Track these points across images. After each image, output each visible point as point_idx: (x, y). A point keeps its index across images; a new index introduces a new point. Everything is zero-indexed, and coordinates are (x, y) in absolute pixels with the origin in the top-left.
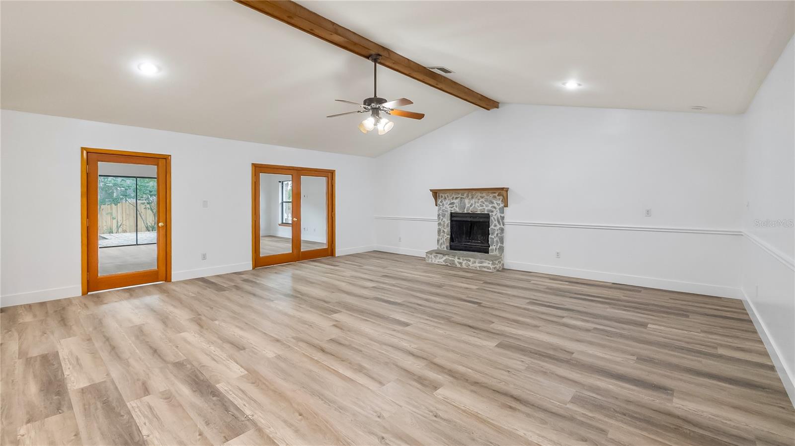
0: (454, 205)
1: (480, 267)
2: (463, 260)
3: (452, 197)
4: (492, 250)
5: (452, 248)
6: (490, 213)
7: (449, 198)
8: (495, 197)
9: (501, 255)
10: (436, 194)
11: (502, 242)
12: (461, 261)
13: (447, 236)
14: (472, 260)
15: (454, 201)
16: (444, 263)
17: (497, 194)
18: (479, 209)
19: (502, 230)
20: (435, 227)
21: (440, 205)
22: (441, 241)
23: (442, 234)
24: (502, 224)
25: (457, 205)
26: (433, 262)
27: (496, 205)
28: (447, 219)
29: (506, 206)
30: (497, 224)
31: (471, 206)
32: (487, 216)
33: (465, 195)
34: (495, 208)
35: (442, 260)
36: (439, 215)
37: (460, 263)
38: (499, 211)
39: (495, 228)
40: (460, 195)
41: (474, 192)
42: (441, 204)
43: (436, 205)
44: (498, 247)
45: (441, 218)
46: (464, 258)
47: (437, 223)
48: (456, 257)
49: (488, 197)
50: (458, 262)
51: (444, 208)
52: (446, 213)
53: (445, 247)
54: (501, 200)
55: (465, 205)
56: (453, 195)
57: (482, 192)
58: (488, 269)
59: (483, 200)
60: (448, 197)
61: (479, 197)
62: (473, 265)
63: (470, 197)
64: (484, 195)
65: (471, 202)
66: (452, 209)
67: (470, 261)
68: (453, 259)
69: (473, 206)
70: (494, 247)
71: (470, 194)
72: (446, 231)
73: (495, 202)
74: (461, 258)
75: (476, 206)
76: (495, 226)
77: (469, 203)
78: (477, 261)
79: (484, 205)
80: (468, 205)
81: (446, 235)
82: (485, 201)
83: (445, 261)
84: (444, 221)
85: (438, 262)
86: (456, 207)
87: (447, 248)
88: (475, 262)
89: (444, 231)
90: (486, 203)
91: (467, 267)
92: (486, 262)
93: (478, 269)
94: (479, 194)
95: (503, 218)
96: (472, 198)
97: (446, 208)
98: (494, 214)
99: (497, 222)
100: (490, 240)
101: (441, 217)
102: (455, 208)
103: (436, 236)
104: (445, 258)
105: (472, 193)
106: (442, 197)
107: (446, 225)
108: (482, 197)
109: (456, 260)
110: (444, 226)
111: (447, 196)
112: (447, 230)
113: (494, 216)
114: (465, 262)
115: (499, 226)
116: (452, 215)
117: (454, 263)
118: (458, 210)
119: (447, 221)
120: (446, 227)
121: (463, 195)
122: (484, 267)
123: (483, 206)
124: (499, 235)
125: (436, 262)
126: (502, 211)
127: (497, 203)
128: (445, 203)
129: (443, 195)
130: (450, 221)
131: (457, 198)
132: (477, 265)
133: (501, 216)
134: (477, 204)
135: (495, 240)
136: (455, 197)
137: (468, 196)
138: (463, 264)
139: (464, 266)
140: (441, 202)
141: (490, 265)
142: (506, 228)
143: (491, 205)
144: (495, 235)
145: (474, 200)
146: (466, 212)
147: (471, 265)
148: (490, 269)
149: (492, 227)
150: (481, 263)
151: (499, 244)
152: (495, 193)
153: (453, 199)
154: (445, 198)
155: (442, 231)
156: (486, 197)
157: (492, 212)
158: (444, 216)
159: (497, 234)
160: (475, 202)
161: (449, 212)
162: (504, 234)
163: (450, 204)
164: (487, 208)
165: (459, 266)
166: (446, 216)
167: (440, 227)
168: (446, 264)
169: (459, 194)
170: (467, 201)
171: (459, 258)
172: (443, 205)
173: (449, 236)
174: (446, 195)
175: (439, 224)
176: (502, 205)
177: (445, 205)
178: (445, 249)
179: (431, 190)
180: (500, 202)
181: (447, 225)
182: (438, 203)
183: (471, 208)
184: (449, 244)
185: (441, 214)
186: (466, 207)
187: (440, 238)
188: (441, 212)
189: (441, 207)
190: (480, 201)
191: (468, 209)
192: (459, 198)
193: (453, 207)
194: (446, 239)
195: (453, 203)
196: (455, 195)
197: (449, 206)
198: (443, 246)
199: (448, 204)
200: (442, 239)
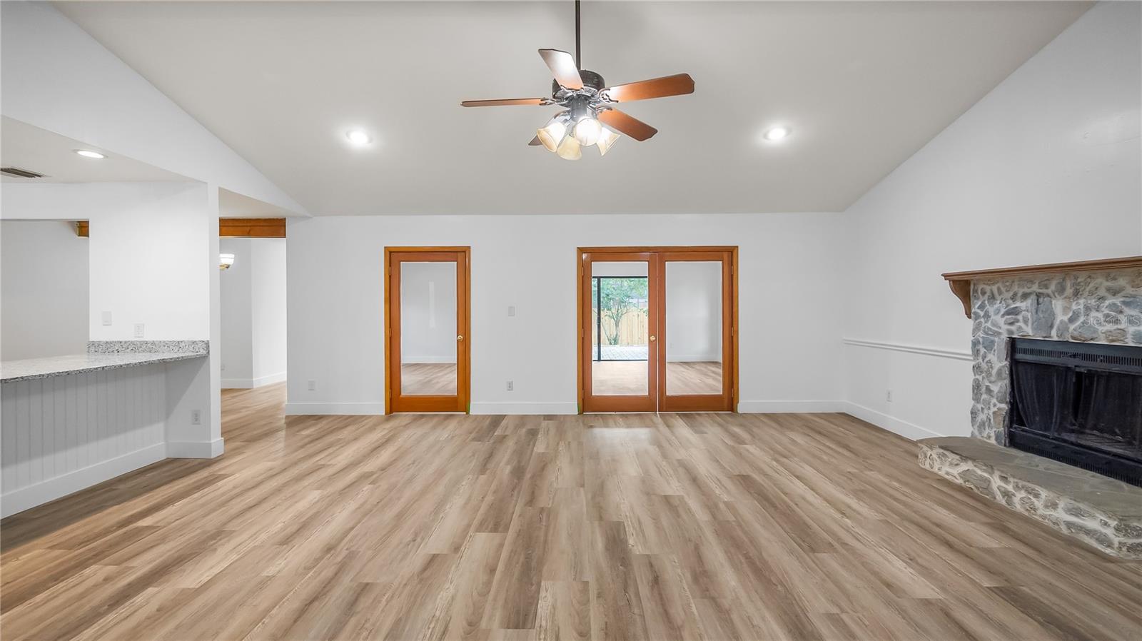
0: (1020, 317)
2: (1017, 487)
3: (1011, 294)
5: (1013, 441)
7: (1005, 295)
10: (963, 286)
12: (1010, 488)
13: (999, 405)
14: (1044, 493)
15: (1018, 304)
16: (960, 481)
18: (1104, 329)
20: (967, 376)
21: (977, 317)
22: (982, 417)
23: (984, 396)
25: (1029, 315)
26: (935, 470)
28: (1000, 357)
31: (1071, 320)
33: (1053, 287)
35: (955, 471)
36: (975, 344)
37: (1006, 494)
40: (1035, 288)
42: (982, 314)
43: (969, 315)
45: (981, 353)
46: (1022, 483)
47: (972, 364)
48: (997, 473)
49: (1138, 291)
51: (989, 325)
52: (996, 339)
53: (993, 434)
55: (1053, 316)
56: (1016, 288)
57: (1113, 273)
59: (1119, 302)
60: (1001, 293)
61: (1102, 292)
62: (1048, 512)
63: (1069, 291)
64: (1122, 282)
65: (1074, 307)
66: (1013, 328)
67: (1037, 496)
68: (986, 475)
69: (1082, 319)
71: (1068, 284)
72: (996, 388)
74: (1011, 479)
75: (1091, 320)
77: (1066, 309)
78: (1063, 502)
79: (1121, 317)
80: (1061, 317)
81: (994, 400)
82: (1124, 303)
83: (964, 474)
84: (990, 362)
85: (947, 473)
86: (1026, 322)
87: (998, 438)
88: (1054, 506)
89: (989, 391)
90: (1128, 311)
91: (1022, 513)
92: (1094, 517)
93: (1065, 530)
94: (1101, 282)
96: (1076, 294)
97: (994, 324)
101: (983, 350)
102: (1021, 324)
104: (965, 466)
105: (1076, 278)
106: (983, 293)
107: (994, 372)
108: (1115, 293)
109: (996, 482)
110: (989, 374)
111: (999, 289)
112: (1001, 386)
114: (1023, 494)
116: (1013, 345)
117: (988, 489)
118: (1030, 331)
119: (999, 362)
120: (993, 379)
121: (1046, 286)
122: (1088, 532)
123: (1117, 321)
125: (942, 473)
128: (991, 310)
129: (988, 289)
130: (1006, 363)
131: (1025, 296)
132: (1061, 515)
134: (1094, 314)
136: (1019, 295)
137: (1061, 290)
138: (1016, 500)
139: (1018, 507)
140: (982, 307)
141: (1109, 532)
145: (1082, 301)
146: (1056, 339)
147: (1039, 512)
148: (1110, 545)
153: (1013, 298)
154: (992, 298)
155: (984, 389)
156: (1130, 290)
158: (989, 346)
160: (1088, 309)
161: (1005, 336)
163: (1008, 313)
165: (1003, 502)
166: (996, 347)
167: (980, 378)
168: (968, 485)
169: (1032, 282)
170: (1058, 305)
171: (1004, 479)
172: (987, 316)
173: (1005, 407)
174: (995, 288)
175: (977, 369)
177: (993, 317)
178: (993, 441)
179: (946, 276)
181: (999, 373)
182: (973, 310)
183: (1072, 327)
184: (1002, 429)
185: (981, 340)
186: (1057, 322)
187: (979, 406)
188: (981, 334)
189: (982, 320)
190: (1107, 303)
191: (1063, 329)
192: (1030, 294)
193: (1018, 321)
194: (994, 413)
195: (1015, 312)
196: (1020, 286)
197: (1004, 319)
198: (987, 431)
199: (1002, 312)
200: (986, 411)
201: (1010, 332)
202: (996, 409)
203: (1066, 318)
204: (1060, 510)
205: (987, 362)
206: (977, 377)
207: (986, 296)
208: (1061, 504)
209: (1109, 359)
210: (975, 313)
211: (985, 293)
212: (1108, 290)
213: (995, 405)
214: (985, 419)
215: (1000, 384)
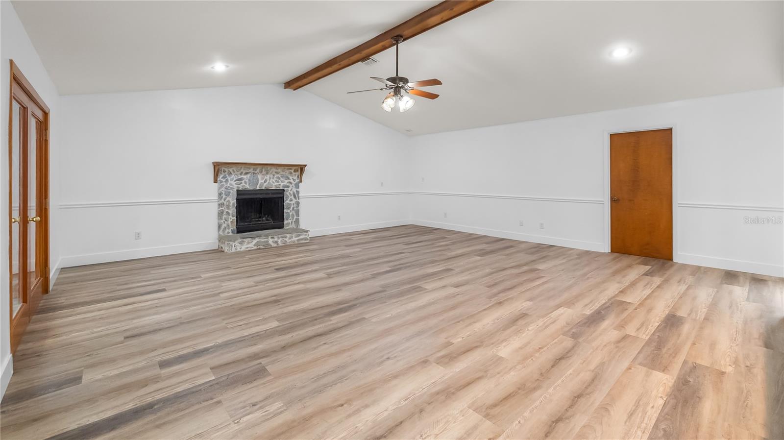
0: (243, 181)
1: (298, 240)
2: (279, 238)
3: (240, 172)
4: (288, 224)
5: (240, 230)
6: (285, 189)
7: (237, 173)
8: (291, 173)
9: (297, 227)
10: (219, 168)
11: (298, 215)
12: (276, 239)
13: (233, 218)
14: (288, 236)
15: (242, 177)
16: (255, 248)
17: (293, 170)
18: (274, 184)
19: (298, 203)
20: (214, 209)
21: (221, 182)
22: (224, 226)
23: (224, 216)
24: (297, 198)
25: (247, 181)
26: (239, 249)
27: (292, 181)
28: (233, 198)
29: (301, 181)
30: (293, 198)
31: (265, 182)
32: (283, 191)
33: (258, 171)
34: (291, 183)
35: (251, 245)
36: (220, 194)
37: (276, 242)
38: (294, 186)
39: (292, 203)
40: (251, 170)
41: (269, 168)
42: (224, 181)
43: (215, 181)
44: (294, 220)
45: (223, 198)
46: (280, 236)
47: (216, 204)
48: (270, 237)
49: (284, 173)
50: (273, 242)
51: (228, 185)
52: (231, 191)
53: (230, 231)
54: (297, 176)
55: (258, 180)
56: (242, 170)
57: (278, 167)
58: (305, 240)
59: (279, 176)
60: (234, 172)
61: (274, 173)
62: (290, 240)
63: (264, 172)
64: (279, 170)
65: (265, 178)
66: (240, 186)
67: (286, 237)
68: (265, 240)
69: (268, 181)
70: (290, 221)
71: (264, 171)
72: (230, 212)
73: (291, 178)
74: (275, 237)
75: (271, 182)
76: (291, 200)
77: (262, 179)
78: (294, 235)
79: (280, 181)
80: (261, 181)
81: (230, 217)
82: (282, 177)
83: (256, 244)
84: (229, 201)
85: (247, 248)
86: (246, 183)
87: (233, 232)
88: (292, 237)
89: (228, 213)
90: (281, 179)
91: (283, 245)
92: (302, 235)
93: (296, 242)
94: (274, 170)
95: (298, 192)
96: (267, 173)
97: (231, 184)
98: (289, 189)
99: (292, 197)
100: (285, 215)
101: (224, 196)
102: (243, 184)
103: (214, 220)
104: (255, 241)
105: (267, 168)
106: (224, 171)
107: (231, 204)
109: (271, 241)
110: (228, 207)
111: (233, 170)
112: (233, 211)
113: (289, 191)
114: (281, 239)
115: (294, 201)
116: (240, 193)
117: (269, 245)
118: (248, 187)
119: (232, 201)
120: (230, 208)
121: (256, 170)
122: (302, 239)
123: (278, 182)
124: (295, 209)
125: (243, 249)
126: (297, 186)
127: (293, 179)
128: (229, 179)
129: (226, 170)
130: (235, 200)
131: (247, 173)
132: (295, 239)
133: (297, 191)
134: (271, 180)
135: (291, 214)
136: (244, 173)
137: (261, 172)
138: (279, 242)
139: (280, 244)
140: (224, 178)
141: (306, 236)
142: (301, 201)
143: (287, 181)
144: (291, 209)
145: (268, 176)
146: (258, 188)
147: (288, 241)
149: (287, 202)
150: (299, 236)
151: (295, 217)
152: (291, 169)
153: (241, 174)
154: (230, 174)
155: (224, 213)
156: (282, 173)
157: (289, 187)
158: (228, 194)
159: (293, 208)
160: (270, 178)
161: (235, 189)
162: (299, 208)
163: (238, 180)
164: (282, 184)
165: (275, 245)
166: (231, 194)
167: (223, 208)
168: (259, 247)
169: (249, 168)
170: (260, 177)
171: (273, 238)
172: (227, 181)
173: (235, 218)
174: (231, 170)
175: (221, 205)
176: (297, 181)
177: (229, 182)
178: (231, 234)
179: (213, 163)
180: (296, 178)
181: (233, 204)
182: (219, 179)
183: (265, 184)
184: (235, 228)
185: (223, 192)
186: (260, 183)
187: (222, 221)
188: (223, 189)
189: (224, 183)
190: (276, 176)
191: (262, 184)
192: (249, 173)
193: (242, 183)
194: (231, 222)
195: (241, 179)
196: (244, 170)
197: (235, 182)
198: (227, 230)
199: (234, 180)
200: (226, 222)
201: (238, 187)
202: (231, 220)
203: (263, 181)
204: (294, 238)
205: (228, 201)
206: (221, 209)
207: (226, 173)
208: (294, 236)
209: (273, 194)
210: (220, 180)
211: (226, 171)
212: (276, 172)
213: (231, 219)
214: (226, 226)
215: (232, 209)
